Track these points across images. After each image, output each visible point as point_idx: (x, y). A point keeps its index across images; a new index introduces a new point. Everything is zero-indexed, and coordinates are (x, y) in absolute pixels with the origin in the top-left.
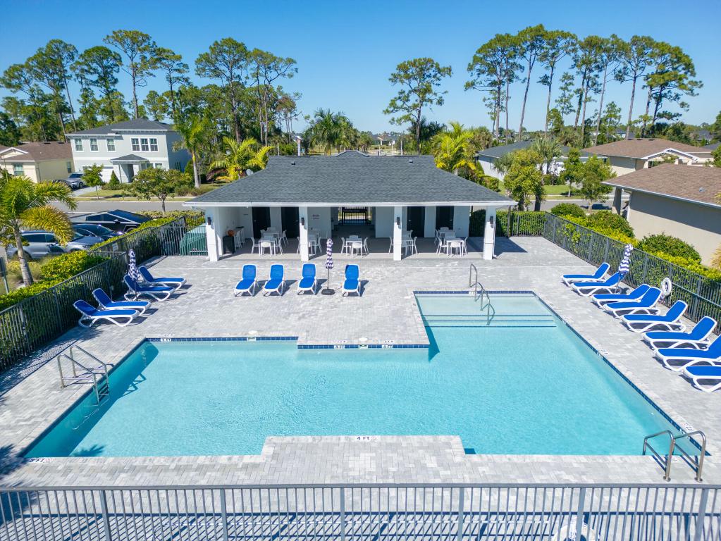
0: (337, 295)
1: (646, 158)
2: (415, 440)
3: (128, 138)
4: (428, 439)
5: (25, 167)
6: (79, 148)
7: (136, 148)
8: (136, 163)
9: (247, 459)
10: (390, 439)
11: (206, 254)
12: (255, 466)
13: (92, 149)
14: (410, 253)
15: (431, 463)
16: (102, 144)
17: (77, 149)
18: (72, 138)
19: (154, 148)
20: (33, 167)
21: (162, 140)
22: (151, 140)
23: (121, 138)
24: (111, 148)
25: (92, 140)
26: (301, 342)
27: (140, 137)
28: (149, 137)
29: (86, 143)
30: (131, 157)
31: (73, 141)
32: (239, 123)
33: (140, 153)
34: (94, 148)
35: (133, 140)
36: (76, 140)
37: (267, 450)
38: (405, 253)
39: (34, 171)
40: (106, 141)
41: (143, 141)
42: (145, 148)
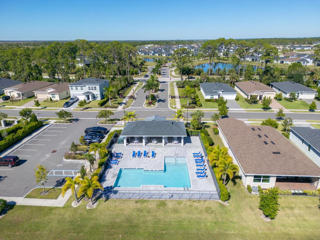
0: (150, 158)
1: (249, 94)
2: (158, 185)
3: (87, 86)
4: (160, 185)
5: (55, 95)
6: (72, 89)
7: (90, 89)
8: (90, 95)
9: (139, 188)
10: (155, 185)
11: (124, 143)
12: (140, 188)
13: (76, 89)
14: (166, 144)
15: (160, 188)
16: (79, 88)
17: (71, 89)
18: (70, 86)
19: (95, 89)
20: (58, 95)
21: (98, 87)
22: (94, 87)
23: (85, 86)
24: (82, 89)
25: (76, 87)
26: (144, 169)
27: (91, 86)
28: (94, 86)
29: (74, 88)
30: (88, 92)
31: (70, 87)
32: (119, 69)
33: (91, 91)
34: (77, 89)
35: (89, 87)
36: (71, 87)
37: (141, 187)
38: (165, 144)
39: (58, 96)
40: (80, 87)
41: (92, 87)
42: (92, 89)
